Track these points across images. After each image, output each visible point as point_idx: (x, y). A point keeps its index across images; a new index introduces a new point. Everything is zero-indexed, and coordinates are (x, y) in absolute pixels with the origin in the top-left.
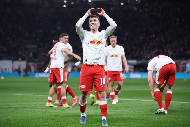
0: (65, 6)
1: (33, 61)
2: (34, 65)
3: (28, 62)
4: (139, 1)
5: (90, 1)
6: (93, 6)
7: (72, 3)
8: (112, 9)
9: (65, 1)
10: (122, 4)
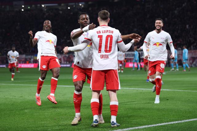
0: (23, 10)
4: (83, 6)
5: (43, 6)
6: (45, 10)
7: (29, 8)
8: (61, 12)
9: (23, 6)
10: (69, 8)
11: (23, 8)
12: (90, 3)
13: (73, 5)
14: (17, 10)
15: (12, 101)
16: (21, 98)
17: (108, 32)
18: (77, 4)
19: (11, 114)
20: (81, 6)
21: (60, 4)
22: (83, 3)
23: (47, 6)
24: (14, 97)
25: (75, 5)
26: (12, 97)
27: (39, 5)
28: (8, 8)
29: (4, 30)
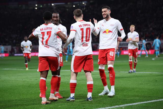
0: (36, 8)
1: (15, 46)
2: (16, 48)
3: (12, 46)
4: (85, 5)
5: (53, 5)
6: (55, 8)
7: (41, 6)
8: (67, 10)
9: (36, 5)
10: (74, 6)
11: (36, 7)
12: (91, 2)
13: (77, 4)
14: (31, 8)
15: (28, 83)
16: (36, 81)
17: (87, 26)
18: (80, 2)
19: (28, 94)
20: (84, 4)
21: (66, 3)
22: (86, 2)
23: (56, 5)
24: (30, 80)
25: (79, 3)
26: (28, 80)
27: (49, 4)
28: (24, 7)
29: (21, 25)
